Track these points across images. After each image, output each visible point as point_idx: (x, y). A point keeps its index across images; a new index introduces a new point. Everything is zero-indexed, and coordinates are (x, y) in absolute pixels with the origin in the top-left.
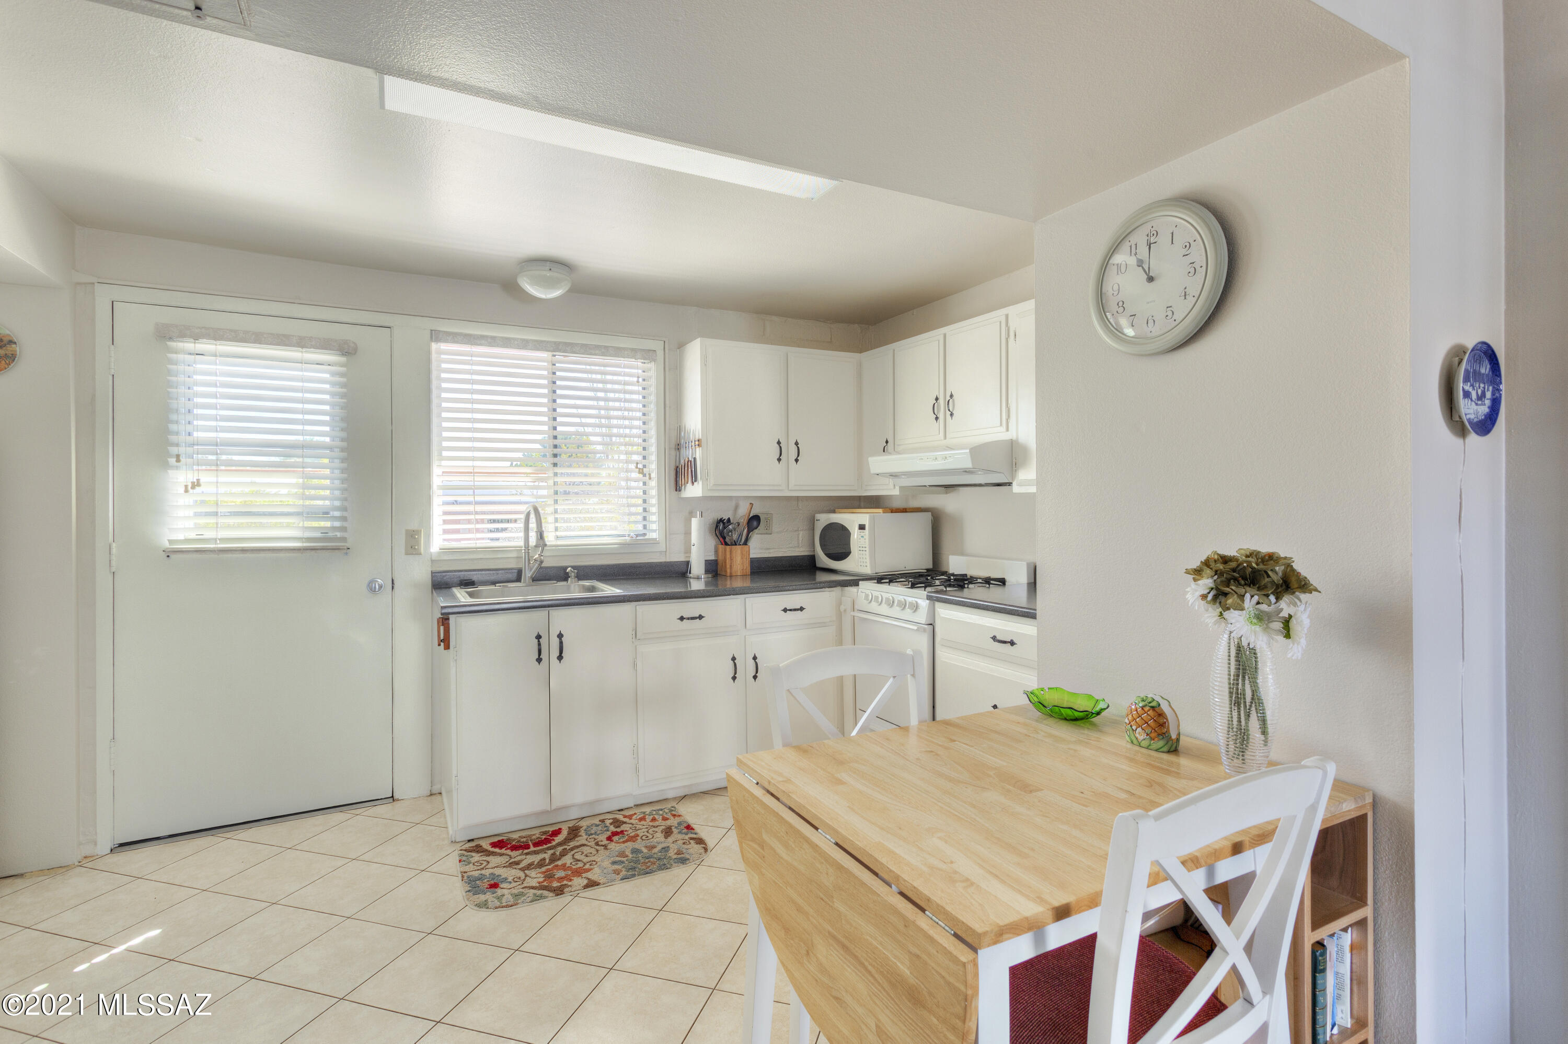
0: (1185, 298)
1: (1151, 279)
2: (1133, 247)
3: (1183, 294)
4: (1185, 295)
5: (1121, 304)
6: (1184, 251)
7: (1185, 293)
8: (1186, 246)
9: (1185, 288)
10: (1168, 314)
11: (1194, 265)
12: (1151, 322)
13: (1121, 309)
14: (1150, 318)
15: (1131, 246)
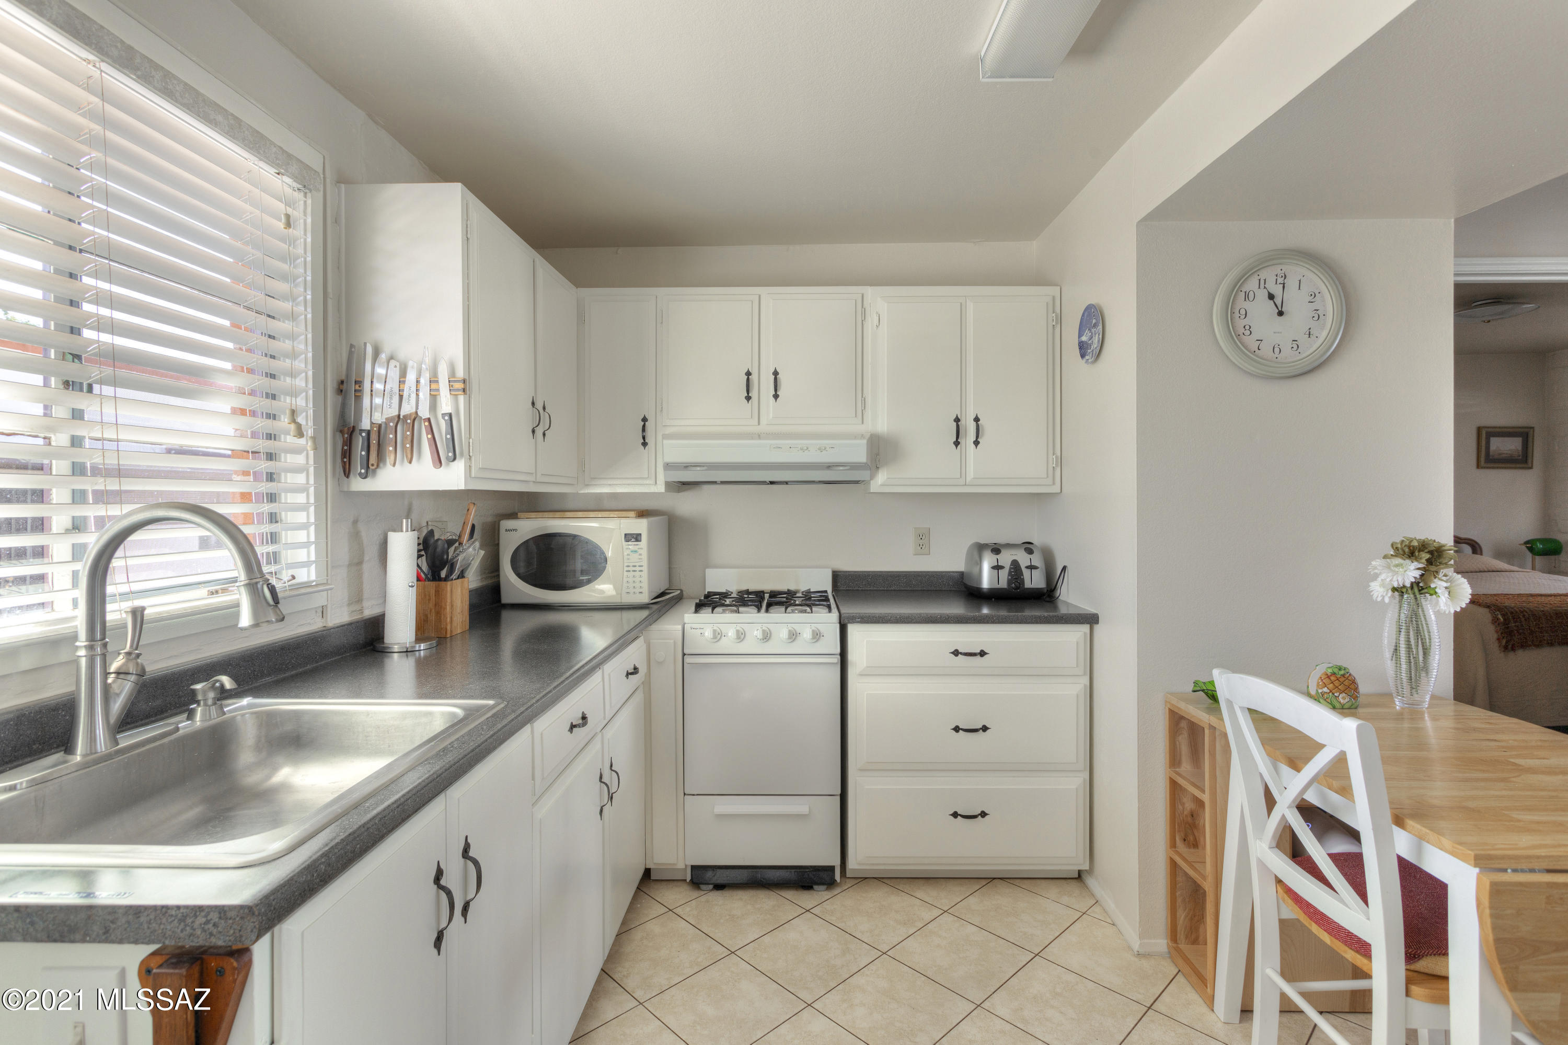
0: (1309, 337)
1: (1281, 313)
2: (1262, 282)
3: (1308, 333)
4: (1309, 334)
5: (1247, 327)
6: (1310, 299)
7: (1310, 332)
8: (1311, 295)
9: (1310, 329)
10: (1293, 346)
11: (1318, 312)
12: (1277, 350)
13: (1248, 332)
14: (1276, 346)
15: (1260, 280)
